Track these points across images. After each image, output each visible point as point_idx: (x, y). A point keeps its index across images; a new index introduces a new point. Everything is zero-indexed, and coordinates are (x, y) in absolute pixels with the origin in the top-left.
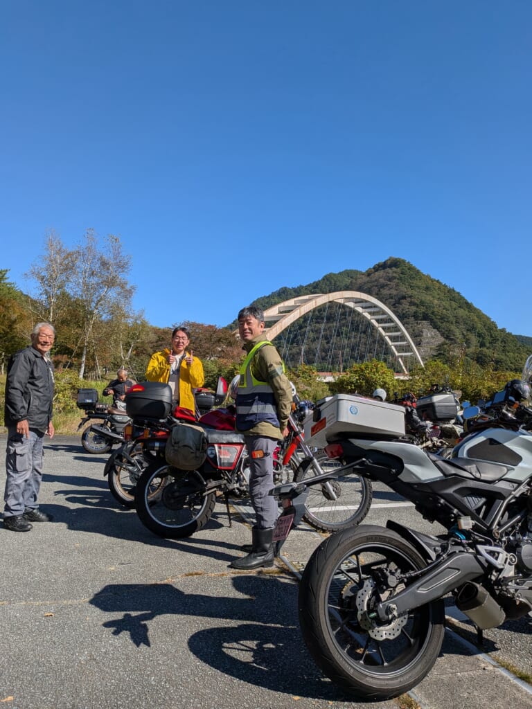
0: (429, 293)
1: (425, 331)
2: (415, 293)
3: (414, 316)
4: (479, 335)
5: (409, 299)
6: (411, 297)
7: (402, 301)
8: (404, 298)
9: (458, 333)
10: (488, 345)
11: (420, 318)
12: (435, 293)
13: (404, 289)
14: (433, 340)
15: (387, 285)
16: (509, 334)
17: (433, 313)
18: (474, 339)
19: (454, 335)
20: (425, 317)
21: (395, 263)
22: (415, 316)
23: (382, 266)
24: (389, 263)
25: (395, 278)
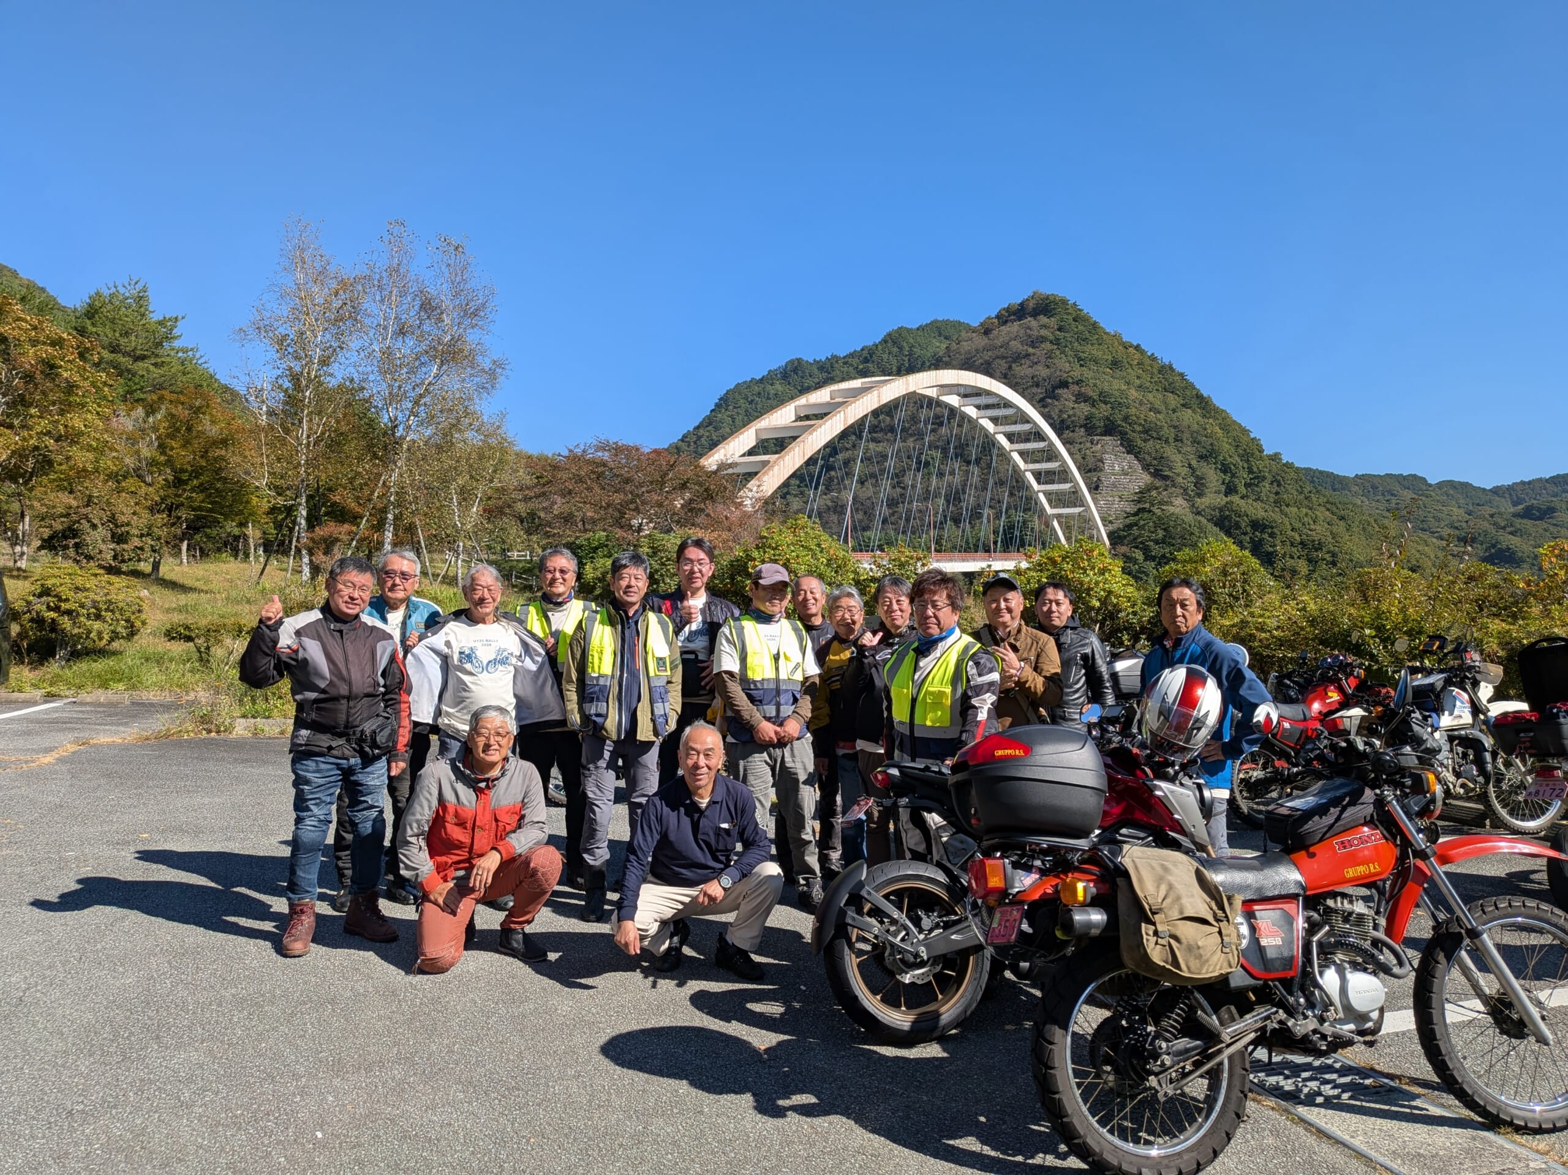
0: (1118, 373)
1: (1108, 458)
2: (1087, 374)
3: (1085, 426)
4: (1225, 469)
5: (1076, 388)
6: (1078, 383)
7: (1059, 391)
8: (1064, 384)
9: (1178, 461)
10: (1242, 490)
11: (1099, 431)
12: (1132, 374)
13: (1064, 366)
14: (1124, 480)
15: (1028, 355)
16: (1289, 465)
17: (1126, 418)
18: (1213, 477)
19: (1171, 469)
20: (1110, 429)
21: (1044, 307)
22: (1089, 428)
23: (1019, 312)
24: (1031, 304)
25: (1043, 339)
